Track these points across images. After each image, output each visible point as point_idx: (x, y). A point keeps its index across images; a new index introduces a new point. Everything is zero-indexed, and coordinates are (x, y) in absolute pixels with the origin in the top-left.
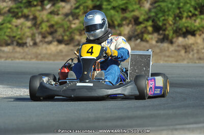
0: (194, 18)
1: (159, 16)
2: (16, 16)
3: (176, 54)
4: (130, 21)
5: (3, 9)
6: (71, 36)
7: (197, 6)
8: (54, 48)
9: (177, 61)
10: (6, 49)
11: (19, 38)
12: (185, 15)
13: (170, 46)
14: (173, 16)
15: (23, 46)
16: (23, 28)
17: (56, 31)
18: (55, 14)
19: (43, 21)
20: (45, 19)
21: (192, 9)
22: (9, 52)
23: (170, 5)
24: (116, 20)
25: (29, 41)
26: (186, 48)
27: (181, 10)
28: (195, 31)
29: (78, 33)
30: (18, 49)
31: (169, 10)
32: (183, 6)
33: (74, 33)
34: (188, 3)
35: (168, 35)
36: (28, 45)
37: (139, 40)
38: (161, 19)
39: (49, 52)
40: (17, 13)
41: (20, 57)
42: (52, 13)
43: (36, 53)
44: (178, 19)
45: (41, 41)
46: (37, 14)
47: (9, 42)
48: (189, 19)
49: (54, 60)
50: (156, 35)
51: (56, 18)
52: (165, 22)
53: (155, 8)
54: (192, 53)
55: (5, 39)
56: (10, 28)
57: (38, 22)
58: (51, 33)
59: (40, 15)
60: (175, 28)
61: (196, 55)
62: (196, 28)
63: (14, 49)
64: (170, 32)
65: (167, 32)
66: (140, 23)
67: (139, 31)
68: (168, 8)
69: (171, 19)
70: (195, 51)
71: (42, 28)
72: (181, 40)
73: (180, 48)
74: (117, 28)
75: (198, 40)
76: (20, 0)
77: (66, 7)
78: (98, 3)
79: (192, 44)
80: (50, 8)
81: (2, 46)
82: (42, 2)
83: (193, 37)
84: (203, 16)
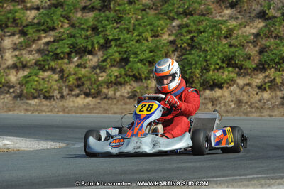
0: (221, 71)
1: (186, 69)
2: (43, 69)
3: (203, 107)
5: (30, 61)
6: (98, 89)
7: (225, 59)
8: (81, 101)
10: (33, 102)
11: (46, 92)
12: (213, 67)
14: (200, 68)
15: (50, 99)
16: (50, 81)
17: (83, 84)
18: (82, 67)
19: (70, 74)
20: (73, 72)
21: (219, 62)
22: (35, 105)
23: (197, 58)
24: (143, 73)
25: (56, 94)
26: (214, 101)
27: (208, 62)
28: (223, 83)
29: (105, 86)
30: (45, 102)
31: (196, 63)
32: (210, 58)
33: (101, 86)
34: (215, 56)
36: (55, 98)
38: (188, 72)
39: (76, 105)
40: (44, 66)
41: (47, 110)
42: (79, 66)
43: (63, 106)
44: (205, 71)
45: (68, 94)
46: (64, 67)
47: (36, 95)
48: (216, 71)
49: (81, 113)
52: (192, 75)
54: (219, 106)
55: (31, 92)
56: (37, 81)
57: (66, 75)
58: (78, 86)
59: (67, 68)
60: (202, 81)
62: (223, 81)
63: (41, 102)
64: (197, 85)
65: (194, 85)
68: (195, 61)
69: (198, 71)
70: (223, 104)
72: (208, 92)
73: (207, 101)
74: (144, 81)
75: (226, 92)
76: (47, 53)
77: (93, 60)
78: (125, 56)
79: (218, 97)
80: (77, 61)
81: (28, 99)
82: (69, 54)
83: (220, 90)
84: (230, 69)
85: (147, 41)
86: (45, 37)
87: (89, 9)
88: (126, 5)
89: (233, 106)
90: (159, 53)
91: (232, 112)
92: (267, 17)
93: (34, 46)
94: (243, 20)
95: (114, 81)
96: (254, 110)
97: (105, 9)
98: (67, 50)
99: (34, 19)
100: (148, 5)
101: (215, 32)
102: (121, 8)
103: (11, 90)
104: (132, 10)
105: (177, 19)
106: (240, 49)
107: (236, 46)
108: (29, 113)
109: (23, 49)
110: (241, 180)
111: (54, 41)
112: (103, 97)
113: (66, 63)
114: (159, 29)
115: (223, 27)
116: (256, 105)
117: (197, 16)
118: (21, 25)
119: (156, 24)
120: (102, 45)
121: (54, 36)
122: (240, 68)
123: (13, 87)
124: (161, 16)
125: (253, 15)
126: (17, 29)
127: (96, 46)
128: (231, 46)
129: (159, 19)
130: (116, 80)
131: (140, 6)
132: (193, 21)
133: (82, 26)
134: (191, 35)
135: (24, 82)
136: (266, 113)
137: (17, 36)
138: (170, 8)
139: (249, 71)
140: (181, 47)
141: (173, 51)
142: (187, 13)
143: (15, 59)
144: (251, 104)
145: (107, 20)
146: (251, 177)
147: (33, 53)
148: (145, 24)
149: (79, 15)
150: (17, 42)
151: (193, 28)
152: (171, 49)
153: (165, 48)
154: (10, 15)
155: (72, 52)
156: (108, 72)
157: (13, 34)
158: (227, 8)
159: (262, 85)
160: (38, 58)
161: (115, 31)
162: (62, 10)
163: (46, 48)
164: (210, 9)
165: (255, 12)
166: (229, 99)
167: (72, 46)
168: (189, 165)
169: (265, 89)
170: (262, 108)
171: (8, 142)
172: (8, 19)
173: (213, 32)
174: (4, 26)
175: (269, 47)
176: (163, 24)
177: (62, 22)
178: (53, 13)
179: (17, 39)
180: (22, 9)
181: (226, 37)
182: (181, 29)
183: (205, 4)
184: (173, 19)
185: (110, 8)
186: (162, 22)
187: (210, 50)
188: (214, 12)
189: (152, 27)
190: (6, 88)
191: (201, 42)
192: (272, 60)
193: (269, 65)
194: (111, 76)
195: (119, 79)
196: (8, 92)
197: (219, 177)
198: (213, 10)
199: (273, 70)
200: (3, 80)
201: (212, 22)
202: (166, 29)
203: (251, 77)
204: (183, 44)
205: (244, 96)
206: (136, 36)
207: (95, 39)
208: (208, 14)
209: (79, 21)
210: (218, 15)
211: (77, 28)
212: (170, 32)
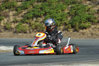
0: (86, 23)
2: (23, 22)
3: (80, 36)
4: (63, 24)
5: (19, 20)
6: (43, 29)
7: (87, 19)
9: (80, 38)
11: (25, 31)
12: (83, 22)
13: (77, 33)
14: (78, 22)
15: (26, 33)
16: (26, 27)
17: (37, 28)
19: (33, 24)
21: (85, 20)
22: (21, 35)
23: (77, 18)
24: (58, 24)
26: (83, 34)
27: (81, 20)
28: (86, 27)
30: (24, 34)
31: (77, 20)
32: (82, 18)
34: (84, 18)
35: (77, 29)
36: (28, 33)
37: (66, 31)
38: (74, 23)
40: (24, 22)
41: (25, 37)
42: (36, 21)
43: (30, 35)
44: (80, 23)
45: (32, 31)
46: (31, 22)
47: (21, 32)
48: (84, 23)
50: (72, 29)
51: (37, 23)
52: (75, 24)
53: (72, 19)
54: (85, 35)
55: (19, 31)
56: (21, 27)
57: (31, 25)
58: (36, 29)
60: (79, 27)
61: (86, 36)
62: (86, 26)
64: (77, 28)
65: (76, 28)
66: (67, 25)
67: (66, 28)
70: (86, 35)
71: (33, 27)
72: (81, 31)
73: (81, 34)
74: (59, 27)
75: (87, 30)
76: (25, 17)
77: (41, 19)
79: (85, 32)
81: (18, 33)
82: (32, 17)
83: (85, 30)
84: (89, 22)
85: (60, 12)
86: (24, 11)
87: (39, 1)
89: (90, 35)
90: (64, 17)
91: (90, 37)
93: (20, 15)
94: (93, 5)
96: (97, 37)
97: (45, 1)
98: (32, 16)
99: (20, 5)
102: (51, 1)
103: (12, 30)
104: (54, 2)
105: (70, 5)
106: (93, 15)
107: (91, 14)
108: (19, 38)
109: (16, 16)
110: (93, 61)
111: (27, 13)
114: (64, 8)
115: (86, 7)
117: (77, 4)
118: (16, 7)
120: (44, 14)
121: (27, 11)
122: (93, 22)
123: (13, 29)
124: (64, 4)
125: (97, 3)
127: (42, 15)
128: (89, 14)
129: (64, 5)
131: (57, 0)
132: (76, 6)
133: (37, 8)
134: (75, 10)
135: (17, 27)
137: (14, 11)
138: (68, 1)
139: (96, 23)
140: (72, 15)
141: (69, 16)
142: (74, 3)
143: (14, 19)
144: (97, 34)
145: (46, 5)
146: (96, 60)
147: (20, 17)
148: (59, 7)
149: (36, 3)
151: (76, 8)
152: (68, 15)
153: (66, 15)
157: (13, 10)
158: (88, 1)
160: (22, 19)
161: (49, 9)
162: (30, 2)
166: (88, 33)
167: (34, 15)
168: (74, 56)
172: (11, 5)
173: (83, 9)
174: (10, 7)
177: (30, 6)
179: (14, 12)
180: (16, 2)
181: (87, 11)
182: (72, 8)
184: (69, 5)
185: (47, 1)
186: (65, 6)
187: (82, 16)
189: (61, 8)
190: (11, 29)
191: (79, 13)
196: (11, 31)
197: (85, 60)
198: (83, 2)
200: (9, 27)
201: (83, 6)
202: (66, 8)
203: (96, 25)
204: (72, 13)
205: (94, 32)
206: (56, 11)
207: (42, 12)
208: (81, 3)
209: (36, 6)
210: (84, 3)
211: (35, 8)
212: (68, 9)
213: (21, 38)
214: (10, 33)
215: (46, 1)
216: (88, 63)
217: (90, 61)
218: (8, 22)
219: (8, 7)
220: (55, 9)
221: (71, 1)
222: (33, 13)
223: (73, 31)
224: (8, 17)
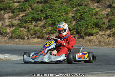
0: (93, 29)
1: (79, 28)
2: (20, 27)
3: (85, 43)
5: (15, 23)
7: (94, 24)
8: (36, 40)
9: (85, 46)
10: (16, 40)
11: (22, 36)
12: (89, 27)
13: (83, 40)
14: (84, 27)
15: (23, 39)
16: (24, 32)
17: (37, 33)
18: (36, 26)
19: (31, 29)
20: (33, 28)
21: (92, 25)
22: (17, 42)
23: (83, 23)
25: (26, 37)
26: (90, 41)
27: (88, 25)
28: (93, 34)
29: (46, 34)
30: (21, 40)
31: (83, 25)
32: (89, 23)
33: (44, 34)
34: (90, 22)
35: (82, 35)
36: (25, 39)
38: (79, 29)
39: (34, 42)
40: (21, 26)
41: (22, 44)
42: (35, 26)
43: (29, 42)
44: (86, 29)
45: (31, 37)
46: (29, 26)
47: (18, 37)
48: (91, 29)
49: (36, 45)
50: (77, 35)
52: (81, 30)
53: (76, 24)
54: (92, 43)
55: (16, 36)
56: (18, 32)
58: (35, 34)
59: (30, 26)
60: (85, 33)
62: (94, 33)
63: (20, 40)
64: (83, 34)
66: (71, 30)
69: (83, 29)
70: (93, 42)
71: (31, 32)
72: (87, 37)
73: (87, 41)
75: (94, 37)
76: (22, 20)
77: (41, 24)
78: (54, 22)
79: (92, 39)
80: (34, 24)
82: (31, 21)
83: (92, 37)
84: (97, 28)
85: (63, 16)
86: (22, 14)
87: (40, 3)
88: (55, 1)
89: (97, 43)
90: (68, 21)
91: (97, 45)
92: (112, 7)
93: (17, 17)
94: (102, 8)
95: (49, 32)
96: (106, 45)
97: (46, 3)
98: (31, 19)
99: (17, 6)
100: (63, 1)
101: (91, 13)
102: (53, 2)
103: (8, 35)
104: (57, 3)
105: (75, 7)
106: (101, 20)
107: (99, 19)
108: (15, 45)
109: (13, 19)
110: (101, 73)
111: (25, 16)
112: (45, 39)
113: (30, 25)
114: (68, 11)
115: (94, 11)
116: (107, 43)
117: (83, 6)
118: (12, 9)
119: (67, 9)
120: (45, 18)
121: (25, 13)
122: (101, 28)
123: (8, 34)
124: (68, 6)
125: (106, 6)
126: (10, 10)
127: (42, 18)
128: (97, 19)
129: (68, 7)
130: (50, 32)
131: (60, 2)
132: (82, 8)
133: (37, 10)
134: (81, 14)
135: (13, 32)
136: (111, 46)
137: (10, 13)
138: (73, 3)
139: (104, 29)
140: (77, 19)
141: (74, 20)
142: (79, 5)
143: (9, 23)
144: (105, 42)
145: (47, 7)
146: (105, 72)
147: (17, 20)
148: (62, 9)
149: (36, 5)
150: (10, 16)
151: (82, 11)
152: (73, 19)
153: (70, 19)
154: (8, 5)
155: (32, 20)
156: (47, 28)
157: (9, 13)
158: (95, 3)
159: (109, 35)
160: (19, 22)
161: (50, 12)
162: (28, 3)
163: (22, 18)
164: (89, 3)
165: (107, 5)
166: (95, 40)
167: (33, 18)
168: (79, 67)
169: (111, 37)
170: (109, 44)
171: (6, 57)
172: (7, 6)
173: (90, 13)
174: (5, 9)
175: (113, 19)
176: (70, 9)
177: (29, 8)
178: (25, 4)
179: (10, 14)
180: (13, 2)
181: (95, 15)
182: (77, 12)
183: (87, 1)
184: (74, 7)
186: (69, 9)
187: (89, 20)
188: (90, 5)
189: (65, 10)
191: (85, 17)
192: (113, 25)
193: (112, 27)
194: (48, 30)
195: (51, 32)
196: (6, 36)
197: (92, 72)
198: (90, 4)
199: (114, 28)
200: (4, 31)
201: (90, 9)
202: (71, 11)
203: (105, 31)
204: (77, 17)
205: (102, 39)
206: (59, 14)
207: (42, 15)
208: (88, 5)
209: (35, 7)
210: (92, 6)
211: (35, 10)
212: (72, 13)
213: (18, 45)
214: (5, 39)
215: (48, 3)
216: (95, 75)
217: (97, 72)
218: (3, 25)
219: (3, 8)
220: (58, 11)
221: (76, 2)
222: (31, 16)
223: (78, 38)
224: (3, 20)
